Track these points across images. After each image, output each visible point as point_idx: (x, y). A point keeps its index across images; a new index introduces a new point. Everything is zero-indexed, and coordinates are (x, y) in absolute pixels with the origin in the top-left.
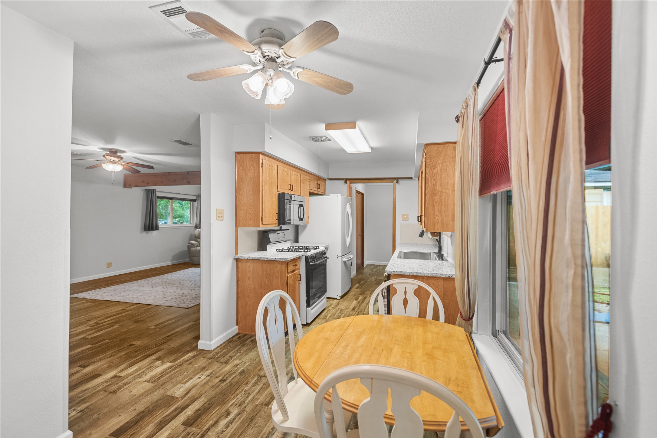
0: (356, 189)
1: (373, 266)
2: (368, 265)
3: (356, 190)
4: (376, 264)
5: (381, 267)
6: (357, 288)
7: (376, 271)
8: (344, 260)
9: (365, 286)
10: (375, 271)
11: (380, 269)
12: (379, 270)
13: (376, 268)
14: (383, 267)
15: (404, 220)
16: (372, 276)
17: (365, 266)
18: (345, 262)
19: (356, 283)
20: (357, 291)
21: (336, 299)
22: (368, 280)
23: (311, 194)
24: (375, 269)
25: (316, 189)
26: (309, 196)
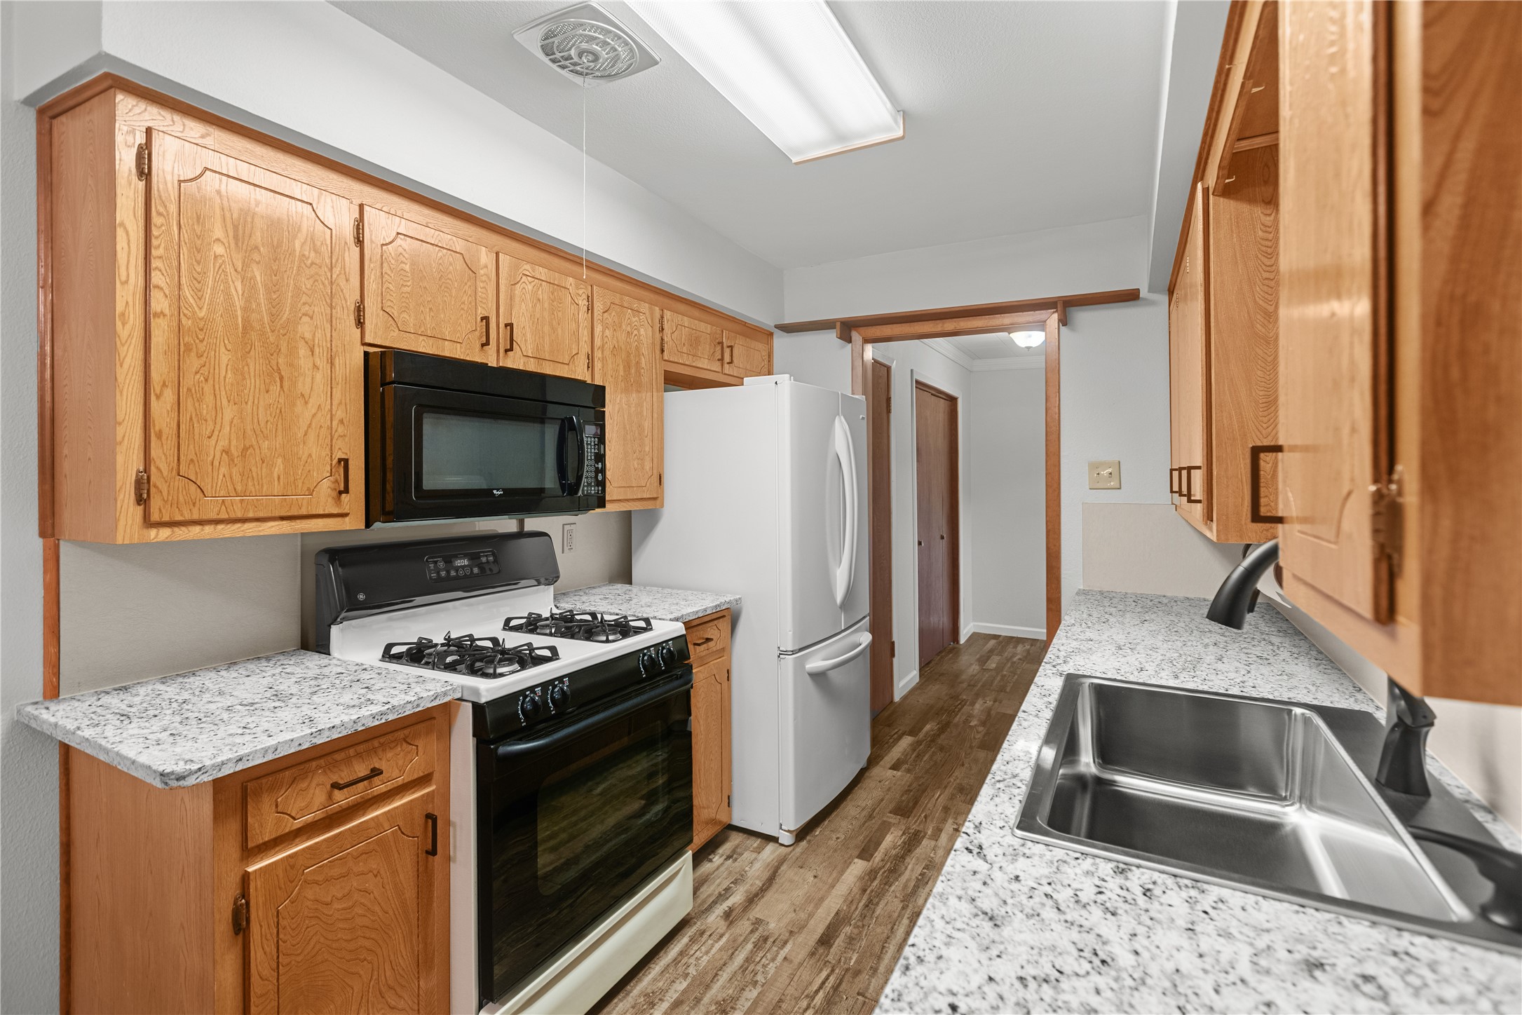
0: (915, 377)
1: (992, 642)
2: (975, 637)
3: (917, 382)
4: (1004, 634)
5: (1020, 648)
6: (895, 767)
7: (999, 669)
8: (817, 662)
9: (931, 757)
10: (994, 666)
11: (1014, 655)
12: (1009, 665)
13: (1000, 654)
14: (1028, 647)
15: (1098, 486)
16: (977, 695)
17: (962, 640)
18: (819, 677)
19: (904, 734)
20: (889, 789)
21: (774, 839)
22: (957, 719)
23: (675, 381)
24: (998, 658)
25: (716, 366)
26: (666, 391)
